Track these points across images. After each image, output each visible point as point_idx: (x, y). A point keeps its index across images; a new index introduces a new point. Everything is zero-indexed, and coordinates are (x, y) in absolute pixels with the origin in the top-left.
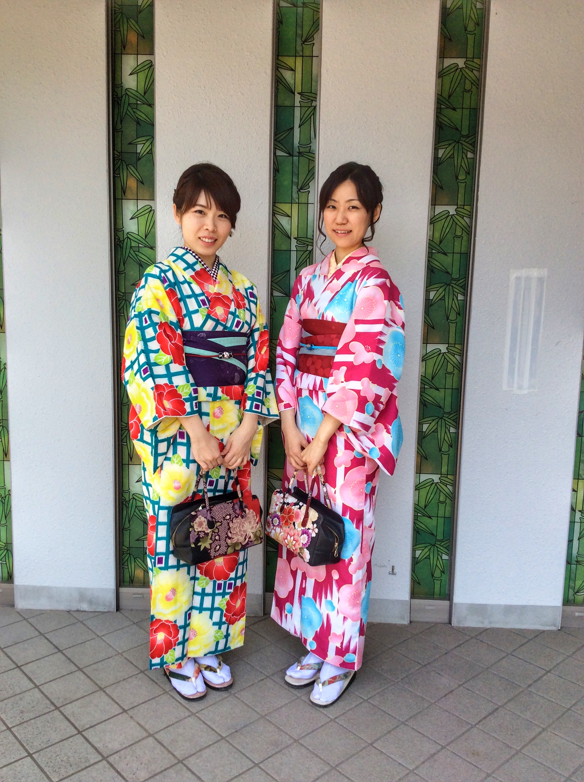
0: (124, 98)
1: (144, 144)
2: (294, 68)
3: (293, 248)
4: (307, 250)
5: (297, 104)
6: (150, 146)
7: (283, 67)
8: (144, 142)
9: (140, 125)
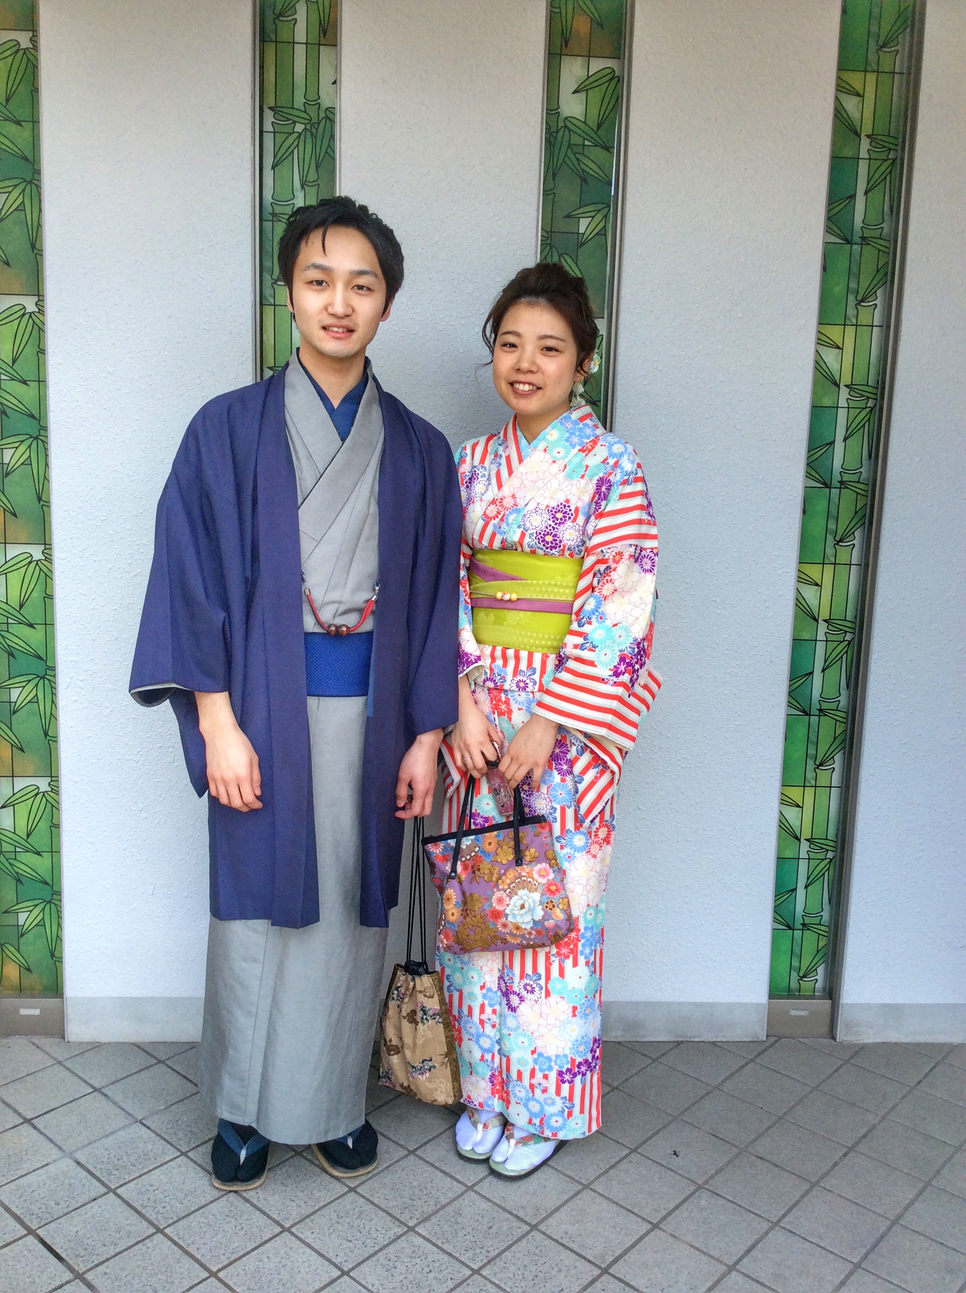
0: (561, 133)
1: (593, 217)
2: (861, 92)
3: (842, 403)
4: (867, 407)
5: (863, 154)
6: (604, 220)
7: (843, 90)
8: (593, 214)
9: (587, 183)
